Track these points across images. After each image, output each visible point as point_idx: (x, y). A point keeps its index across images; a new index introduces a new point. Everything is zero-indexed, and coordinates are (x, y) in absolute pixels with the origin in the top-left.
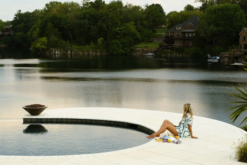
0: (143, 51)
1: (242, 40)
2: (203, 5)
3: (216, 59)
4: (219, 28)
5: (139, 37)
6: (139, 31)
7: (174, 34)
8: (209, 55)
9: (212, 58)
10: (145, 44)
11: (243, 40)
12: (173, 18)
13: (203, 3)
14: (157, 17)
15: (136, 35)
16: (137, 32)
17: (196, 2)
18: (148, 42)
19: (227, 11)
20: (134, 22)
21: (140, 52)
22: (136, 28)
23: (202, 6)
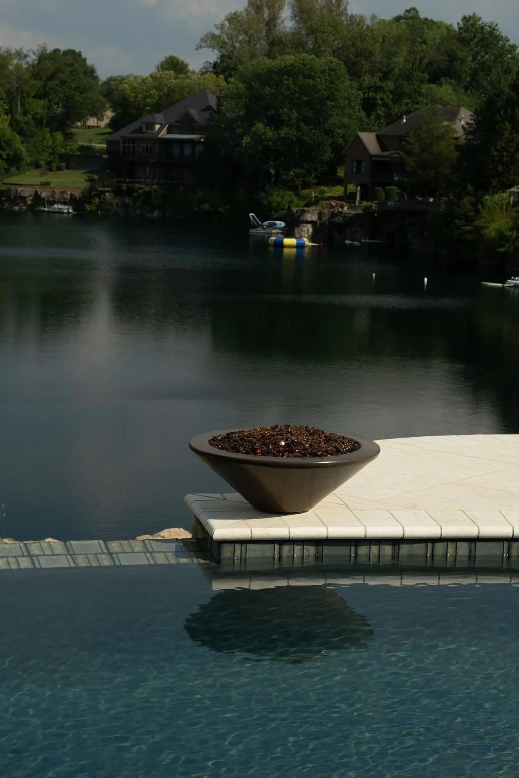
0: (37, 197)
1: (352, 169)
2: (223, 56)
3: (276, 229)
4: (283, 132)
5: (20, 149)
6: (20, 132)
7: (134, 147)
8: (253, 216)
9: (262, 223)
10: (41, 175)
11: (355, 170)
12: (130, 96)
13: (223, 51)
14: (75, 89)
15: (10, 146)
16: (14, 133)
17: (201, 47)
18: (50, 170)
19: (309, 77)
20: (4, 103)
21: (27, 199)
22: (10, 125)
23: (219, 61)
